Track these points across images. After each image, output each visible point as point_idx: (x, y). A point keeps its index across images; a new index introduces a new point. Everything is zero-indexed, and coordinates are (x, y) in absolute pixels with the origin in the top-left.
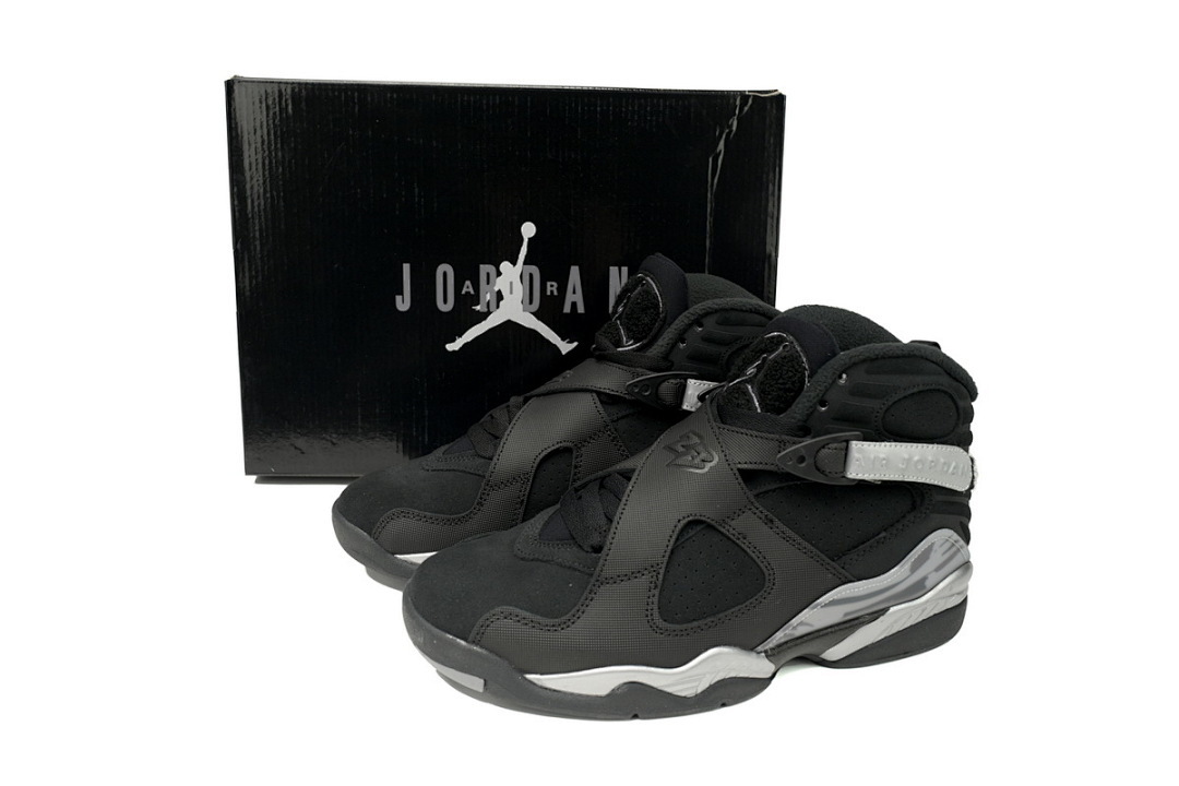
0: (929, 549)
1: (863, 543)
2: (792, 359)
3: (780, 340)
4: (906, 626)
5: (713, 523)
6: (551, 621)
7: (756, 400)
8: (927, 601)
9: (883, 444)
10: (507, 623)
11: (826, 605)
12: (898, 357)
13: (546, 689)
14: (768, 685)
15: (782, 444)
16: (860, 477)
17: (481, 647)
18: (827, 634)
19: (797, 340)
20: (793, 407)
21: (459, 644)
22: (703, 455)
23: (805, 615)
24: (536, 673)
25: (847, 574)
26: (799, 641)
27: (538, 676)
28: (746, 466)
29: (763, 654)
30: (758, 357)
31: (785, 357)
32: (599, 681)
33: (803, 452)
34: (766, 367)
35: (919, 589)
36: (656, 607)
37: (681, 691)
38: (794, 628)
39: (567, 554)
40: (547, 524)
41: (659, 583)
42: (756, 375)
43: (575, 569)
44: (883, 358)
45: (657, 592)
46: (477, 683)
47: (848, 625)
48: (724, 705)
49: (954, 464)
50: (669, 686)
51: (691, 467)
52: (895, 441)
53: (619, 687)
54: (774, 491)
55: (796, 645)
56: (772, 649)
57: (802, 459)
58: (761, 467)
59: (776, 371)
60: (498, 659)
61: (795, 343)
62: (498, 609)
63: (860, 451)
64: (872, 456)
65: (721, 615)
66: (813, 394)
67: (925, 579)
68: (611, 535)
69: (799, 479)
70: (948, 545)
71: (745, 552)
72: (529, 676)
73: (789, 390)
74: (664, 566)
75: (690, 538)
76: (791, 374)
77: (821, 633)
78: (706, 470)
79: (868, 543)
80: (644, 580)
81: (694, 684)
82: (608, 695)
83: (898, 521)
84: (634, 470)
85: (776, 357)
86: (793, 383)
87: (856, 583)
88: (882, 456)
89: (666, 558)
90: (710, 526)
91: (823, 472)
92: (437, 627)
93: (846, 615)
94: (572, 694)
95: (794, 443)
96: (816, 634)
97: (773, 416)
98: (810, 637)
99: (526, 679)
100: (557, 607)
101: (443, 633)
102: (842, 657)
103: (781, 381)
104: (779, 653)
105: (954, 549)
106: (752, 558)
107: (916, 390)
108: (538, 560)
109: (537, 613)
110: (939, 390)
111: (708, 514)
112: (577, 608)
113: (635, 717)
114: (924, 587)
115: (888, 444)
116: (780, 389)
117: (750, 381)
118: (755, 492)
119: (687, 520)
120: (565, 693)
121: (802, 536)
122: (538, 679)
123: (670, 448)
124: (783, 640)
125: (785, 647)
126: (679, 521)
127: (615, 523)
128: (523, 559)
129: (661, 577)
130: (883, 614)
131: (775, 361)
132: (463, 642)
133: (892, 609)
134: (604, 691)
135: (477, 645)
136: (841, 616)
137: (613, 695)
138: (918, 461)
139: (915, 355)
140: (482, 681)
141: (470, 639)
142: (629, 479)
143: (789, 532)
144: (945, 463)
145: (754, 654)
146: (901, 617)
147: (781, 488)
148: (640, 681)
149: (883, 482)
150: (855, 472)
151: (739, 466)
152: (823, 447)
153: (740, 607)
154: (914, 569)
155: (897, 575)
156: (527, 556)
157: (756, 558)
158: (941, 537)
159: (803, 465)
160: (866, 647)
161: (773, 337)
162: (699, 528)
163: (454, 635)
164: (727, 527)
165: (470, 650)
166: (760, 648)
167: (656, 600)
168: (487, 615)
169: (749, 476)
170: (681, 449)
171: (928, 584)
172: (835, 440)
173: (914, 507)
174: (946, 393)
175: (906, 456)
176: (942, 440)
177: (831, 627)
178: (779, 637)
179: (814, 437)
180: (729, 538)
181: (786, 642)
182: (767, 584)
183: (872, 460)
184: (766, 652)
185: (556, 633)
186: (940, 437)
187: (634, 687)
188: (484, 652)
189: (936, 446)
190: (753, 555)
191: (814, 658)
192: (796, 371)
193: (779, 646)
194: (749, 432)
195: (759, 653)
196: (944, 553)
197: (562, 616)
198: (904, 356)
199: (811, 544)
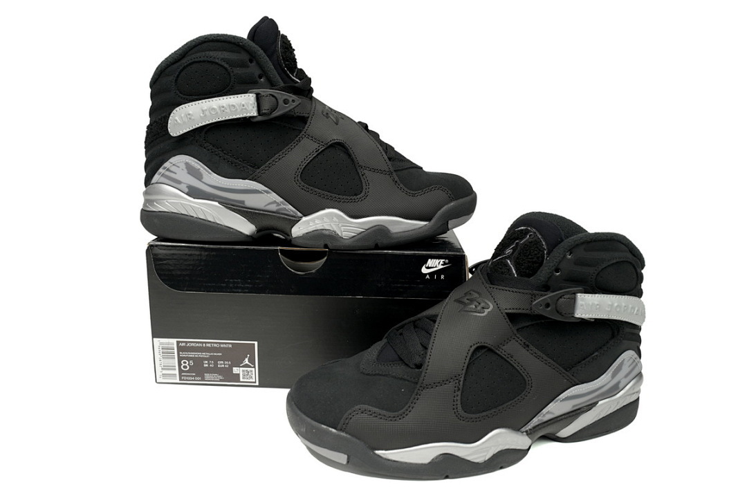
0: (622, 363)
1: (584, 359)
2: (537, 242)
3: (526, 232)
4: (608, 413)
5: (492, 348)
6: (392, 414)
7: (513, 270)
8: (620, 397)
9: (597, 295)
10: (363, 416)
11: (563, 400)
12: (603, 240)
13: (389, 460)
14: (527, 454)
15: (534, 297)
16: (584, 316)
17: (346, 433)
18: (562, 419)
19: (538, 231)
20: (538, 273)
21: (331, 431)
22: (482, 305)
23: (551, 407)
24: (382, 450)
25: (576, 380)
26: (546, 424)
27: (383, 452)
28: (510, 311)
29: (525, 433)
30: (513, 242)
31: (532, 242)
32: (423, 453)
33: (549, 301)
34: (519, 248)
35: (615, 389)
36: (459, 402)
37: (476, 459)
38: (544, 415)
39: (398, 370)
40: (381, 352)
41: (461, 387)
42: (513, 253)
43: (405, 380)
44: (595, 241)
45: (459, 393)
46: (342, 458)
47: (574, 413)
48: (501, 468)
49: (636, 309)
50: (468, 455)
51: (475, 312)
52: (603, 293)
53: (437, 458)
54: (527, 327)
55: (544, 427)
56: (530, 430)
57: (548, 305)
58: (520, 311)
59: (527, 250)
60: (358, 441)
61: (537, 233)
62: (358, 407)
63: (583, 300)
64: (591, 303)
65: (500, 407)
66: (551, 264)
67: (619, 383)
68: (428, 357)
69: (547, 318)
70: (632, 361)
71: (513, 366)
72: (377, 452)
73: (535, 262)
74: (463, 376)
75: (478, 357)
76: (536, 252)
77: (558, 419)
78: (485, 314)
79: (587, 359)
80: (450, 386)
81: (485, 454)
82: (429, 463)
83: (604, 345)
84: (437, 316)
85: (525, 242)
86: (538, 258)
87: (580, 386)
88: (596, 303)
89: (464, 371)
90: (490, 350)
91: (561, 314)
92: (315, 421)
93: (574, 406)
94: (406, 463)
95: (542, 295)
96: (556, 420)
97: (526, 279)
98: (552, 421)
99: (375, 454)
100: (394, 406)
101: (319, 424)
102: (569, 435)
103: (530, 257)
104: (534, 432)
105: (635, 364)
106: (517, 370)
107: (615, 261)
108: (378, 375)
109: (382, 409)
110: (627, 261)
111: (489, 342)
112: (408, 405)
113: (447, 477)
114: (618, 388)
115: (599, 295)
116: (529, 262)
117: (508, 257)
118: (517, 327)
119: (476, 346)
120: (401, 463)
121: (547, 355)
122: (384, 454)
123: (459, 301)
124: (537, 424)
125: (537, 428)
126: (471, 347)
127: (429, 350)
128: (368, 374)
129: (461, 383)
130: (595, 406)
131: (525, 244)
132: (334, 430)
133: (600, 403)
134: (426, 461)
135: (343, 431)
136: (571, 406)
137: (433, 463)
138: (617, 306)
139: (614, 240)
140: (346, 456)
141: (339, 427)
142: (435, 321)
143: (539, 353)
144: (632, 308)
145: (520, 433)
146: (605, 407)
147: (532, 325)
148: (451, 453)
149: (596, 319)
150: (579, 314)
151: (506, 311)
152: (561, 297)
153: (511, 402)
154: (614, 376)
155: (604, 380)
156: (370, 372)
157: (519, 370)
158: (629, 354)
159: (549, 309)
160: (584, 428)
161: (522, 230)
162: (484, 351)
163: (328, 426)
164: (501, 350)
165: (338, 435)
166: (523, 429)
167: (459, 398)
168: (350, 411)
169: (513, 318)
170: (467, 301)
171: (621, 386)
172: (567, 293)
173: (613, 336)
174: (631, 263)
175: (610, 303)
176: (629, 293)
177: (564, 415)
178: (535, 421)
179: (553, 292)
180: (502, 358)
181: (538, 425)
182: (527, 387)
183: (590, 306)
184: (526, 432)
185: (395, 422)
186: (629, 291)
187: (447, 457)
188: (348, 436)
189: (626, 296)
190: (518, 368)
191: (553, 437)
192: (540, 250)
193: (534, 428)
194: (511, 289)
195: (522, 432)
196: (629, 366)
197: (400, 410)
198: (607, 240)
199: (553, 360)
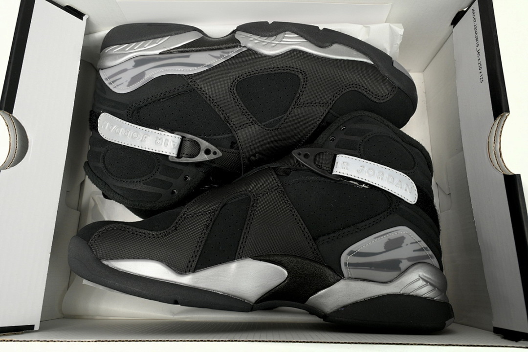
1: (174, 96)
11: (202, 65)
14: (237, 28)
23: (215, 62)
24: (367, 63)
25: (186, 81)
29: (242, 45)
33: (205, 155)
35: (140, 61)
36: (301, 85)
38: (222, 56)
41: (296, 98)
45: (299, 93)
47: (189, 50)
53: (328, 46)
56: (237, 47)
57: (207, 151)
63: (170, 150)
67: (135, 67)
70: (117, 83)
71: (244, 104)
72: (371, 62)
82: (335, 43)
83: (150, 104)
87: (182, 74)
91: (195, 142)
93: (188, 56)
104: (232, 43)
129: (295, 101)
133: (158, 52)
134: (337, 46)
136: (191, 56)
137: (332, 43)
140: (394, 66)
145: (248, 47)
158: (121, 89)
166: (244, 49)
172: (186, 159)
178: (232, 53)
193: (232, 48)
196: (120, 79)
